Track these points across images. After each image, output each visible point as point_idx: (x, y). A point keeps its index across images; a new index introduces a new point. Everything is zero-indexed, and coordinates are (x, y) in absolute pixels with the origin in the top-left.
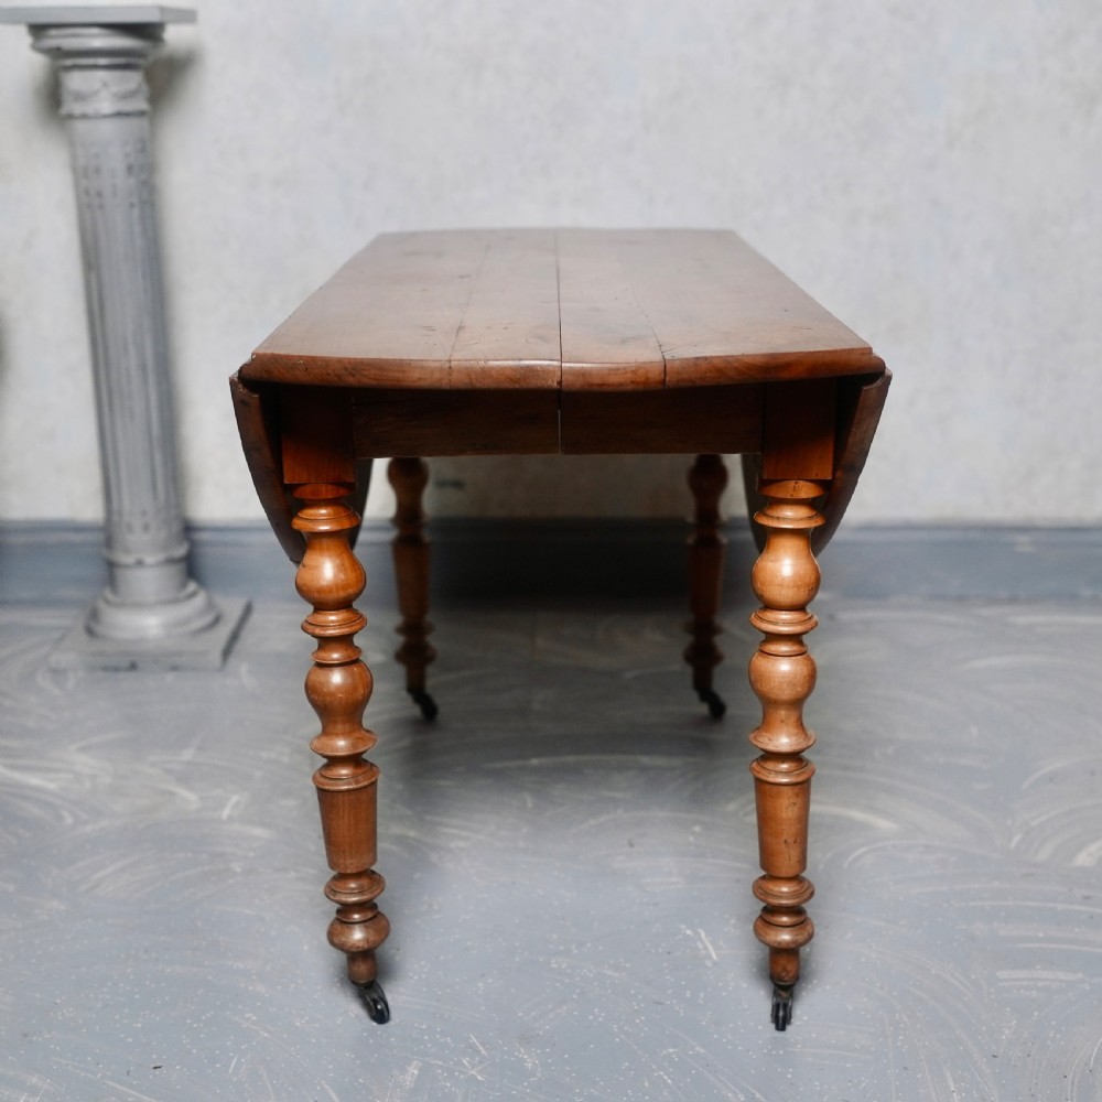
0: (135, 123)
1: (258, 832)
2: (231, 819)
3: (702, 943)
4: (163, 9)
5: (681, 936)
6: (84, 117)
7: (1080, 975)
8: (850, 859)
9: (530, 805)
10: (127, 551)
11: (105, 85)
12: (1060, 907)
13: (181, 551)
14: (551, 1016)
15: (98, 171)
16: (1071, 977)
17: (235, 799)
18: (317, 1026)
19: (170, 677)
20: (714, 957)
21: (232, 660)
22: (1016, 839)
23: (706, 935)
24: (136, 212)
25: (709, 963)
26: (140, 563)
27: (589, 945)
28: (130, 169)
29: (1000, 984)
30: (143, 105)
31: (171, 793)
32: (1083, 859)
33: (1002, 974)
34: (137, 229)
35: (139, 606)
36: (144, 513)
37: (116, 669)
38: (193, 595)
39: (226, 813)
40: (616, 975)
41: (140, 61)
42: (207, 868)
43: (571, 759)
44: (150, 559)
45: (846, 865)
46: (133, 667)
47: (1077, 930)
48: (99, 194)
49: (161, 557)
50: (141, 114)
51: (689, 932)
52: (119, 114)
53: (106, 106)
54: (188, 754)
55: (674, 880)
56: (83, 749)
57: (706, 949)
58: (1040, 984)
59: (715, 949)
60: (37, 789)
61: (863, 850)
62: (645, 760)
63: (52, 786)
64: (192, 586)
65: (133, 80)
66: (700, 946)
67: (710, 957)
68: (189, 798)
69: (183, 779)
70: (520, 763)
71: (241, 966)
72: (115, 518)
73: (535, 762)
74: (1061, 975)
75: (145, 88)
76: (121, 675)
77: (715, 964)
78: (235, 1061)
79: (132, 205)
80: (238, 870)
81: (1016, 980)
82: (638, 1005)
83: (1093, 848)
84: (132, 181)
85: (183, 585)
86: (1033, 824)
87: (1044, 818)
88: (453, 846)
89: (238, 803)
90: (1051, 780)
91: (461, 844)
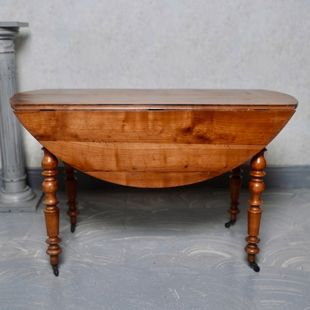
0: (11, 55)
2: (37, 258)
3: (175, 293)
4: (18, 23)
5: (169, 292)
7: (284, 301)
8: (217, 267)
10: (8, 177)
11: (2, 44)
12: (278, 280)
13: (24, 177)
16: (282, 302)
17: (39, 251)
19: (21, 214)
20: (179, 298)
21: (39, 209)
22: (265, 260)
23: (176, 291)
24: (11, 81)
25: (177, 300)
26: (12, 181)
27: (142, 295)
28: (9, 68)
29: (261, 305)
30: (13, 50)
31: (20, 250)
32: (284, 265)
33: (262, 301)
34: (11, 85)
35: (12, 193)
36: (13, 167)
37: (5, 212)
38: (28, 190)
39: (35, 256)
40: (150, 304)
41: (12, 38)
42: (30, 273)
43: (137, 237)
44: (15, 180)
45: (216, 269)
46: (10, 211)
47: (283, 287)
49: (18, 179)
50: (12, 52)
51: (171, 290)
52: (5, 52)
53: (2, 50)
54: (25, 238)
55: (167, 274)
57: (176, 295)
58: (273, 304)
59: (179, 295)
61: (221, 264)
62: (158, 237)
64: (28, 187)
65: (10, 43)
66: (175, 295)
67: (177, 298)
68: (25, 251)
69: (24, 246)
70: (122, 239)
71: (39, 304)
72: (5, 168)
73: (126, 238)
74: (279, 302)
75: (13, 45)
76: (6, 214)
77: (179, 300)
79: (10, 78)
80: (39, 273)
81: (266, 303)
83: (287, 262)
84: (10, 71)
85: (25, 187)
86: (270, 255)
87: (272, 253)
88: (102, 265)
89: (39, 253)
90: (274, 242)
91: (105, 264)
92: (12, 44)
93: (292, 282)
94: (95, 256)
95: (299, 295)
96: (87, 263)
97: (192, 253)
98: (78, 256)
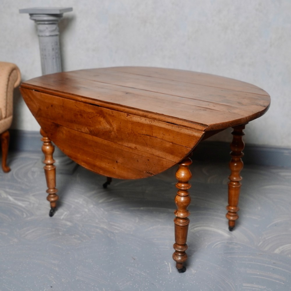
0: (55, 38)
1: (69, 224)
2: (63, 219)
3: (169, 267)
4: (60, 10)
5: (164, 264)
6: (42, 36)
7: (265, 287)
8: (214, 245)
9: (137, 221)
11: (47, 28)
12: (266, 265)
14: (125, 285)
15: (45, 50)
16: (262, 287)
17: (65, 213)
18: (67, 281)
19: (60, 176)
20: (171, 272)
21: (75, 173)
22: (261, 243)
23: (170, 265)
24: (54, 60)
25: (169, 273)
27: (140, 265)
28: (53, 49)
29: (243, 288)
30: (57, 33)
32: (277, 251)
33: (244, 285)
34: (55, 64)
39: (62, 217)
40: (144, 274)
41: (57, 22)
42: (53, 233)
45: (213, 247)
47: (268, 273)
48: (45, 56)
50: (56, 35)
51: (166, 263)
52: (50, 36)
53: (48, 34)
55: (167, 247)
56: (34, 196)
57: (169, 269)
58: (253, 289)
59: (171, 269)
60: (20, 206)
61: (219, 243)
63: (24, 206)
65: (54, 27)
66: (168, 268)
67: (169, 271)
70: (139, 208)
71: (54, 262)
73: (142, 208)
74: (260, 287)
75: (58, 28)
77: (170, 273)
78: (45, 290)
79: (53, 58)
80: (61, 234)
81: (248, 287)
82: (147, 284)
83: (281, 248)
84: (54, 52)
86: (267, 239)
87: (270, 237)
88: (114, 232)
89: (66, 214)
90: (276, 225)
91: (117, 231)
92: (56, 28)
93: (280, 268)
94: (111, 223)
95: (281, 283)
96: (102, 229)
97: (196, 229)
98: (97, 221)
